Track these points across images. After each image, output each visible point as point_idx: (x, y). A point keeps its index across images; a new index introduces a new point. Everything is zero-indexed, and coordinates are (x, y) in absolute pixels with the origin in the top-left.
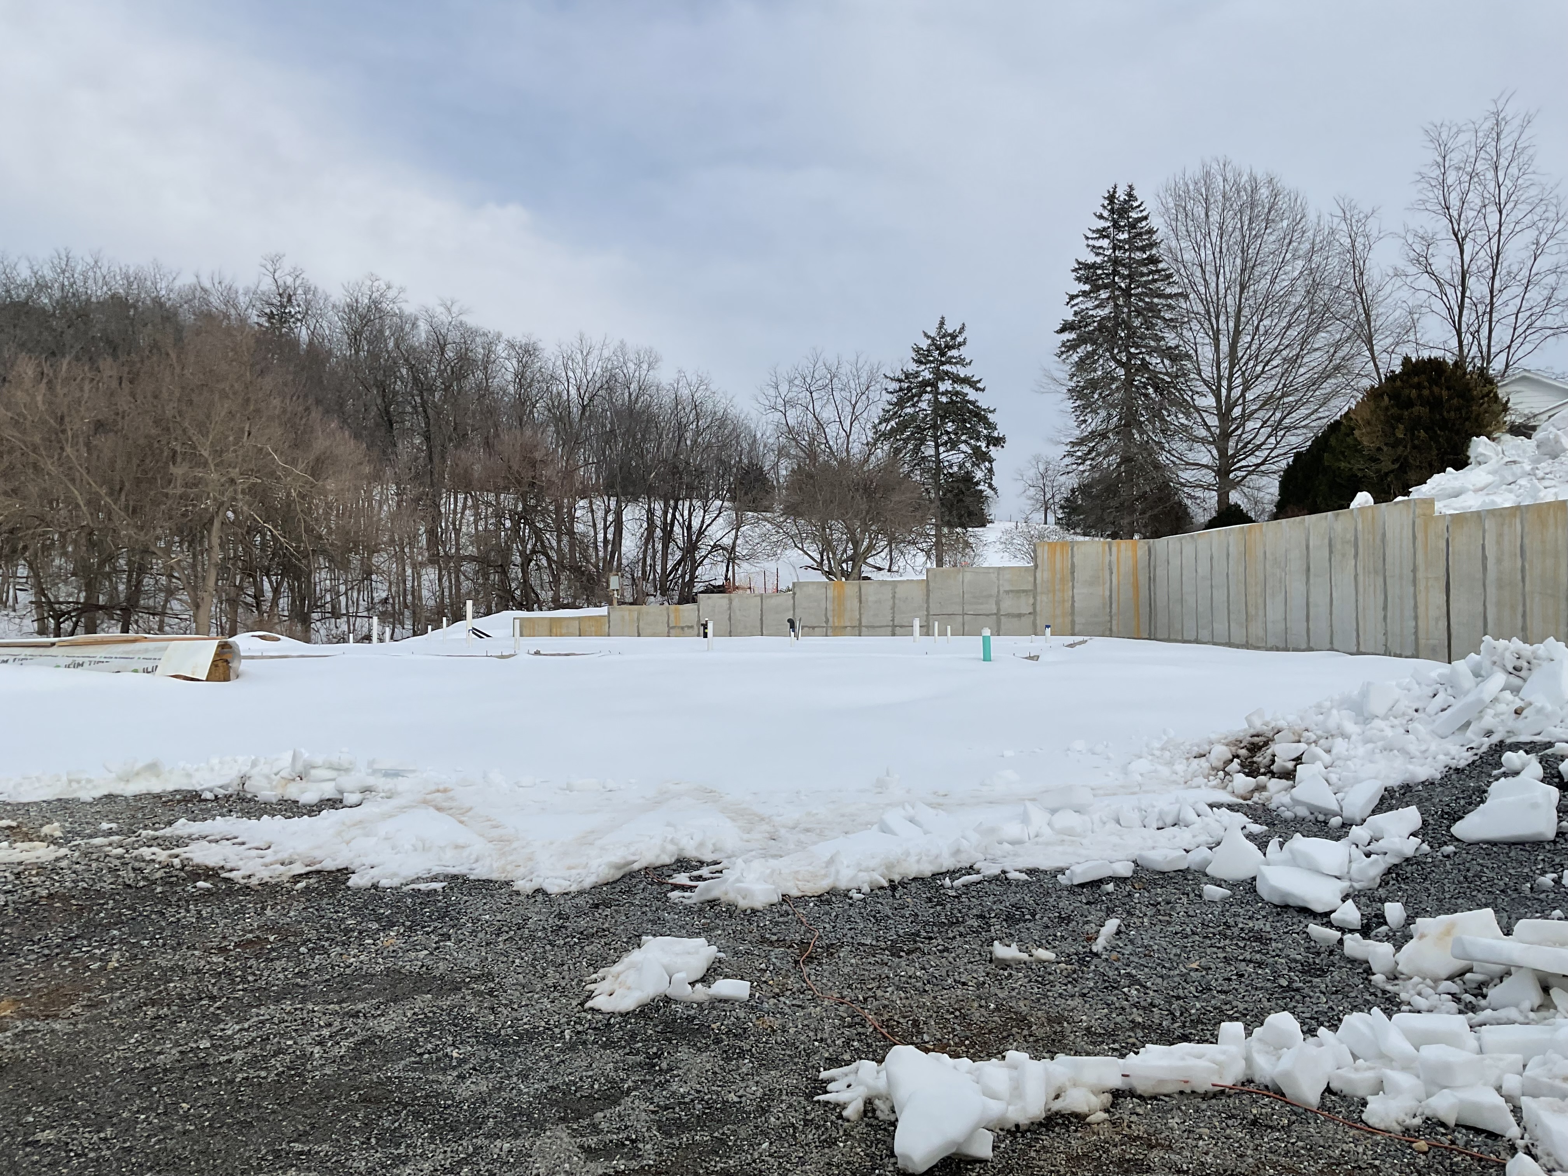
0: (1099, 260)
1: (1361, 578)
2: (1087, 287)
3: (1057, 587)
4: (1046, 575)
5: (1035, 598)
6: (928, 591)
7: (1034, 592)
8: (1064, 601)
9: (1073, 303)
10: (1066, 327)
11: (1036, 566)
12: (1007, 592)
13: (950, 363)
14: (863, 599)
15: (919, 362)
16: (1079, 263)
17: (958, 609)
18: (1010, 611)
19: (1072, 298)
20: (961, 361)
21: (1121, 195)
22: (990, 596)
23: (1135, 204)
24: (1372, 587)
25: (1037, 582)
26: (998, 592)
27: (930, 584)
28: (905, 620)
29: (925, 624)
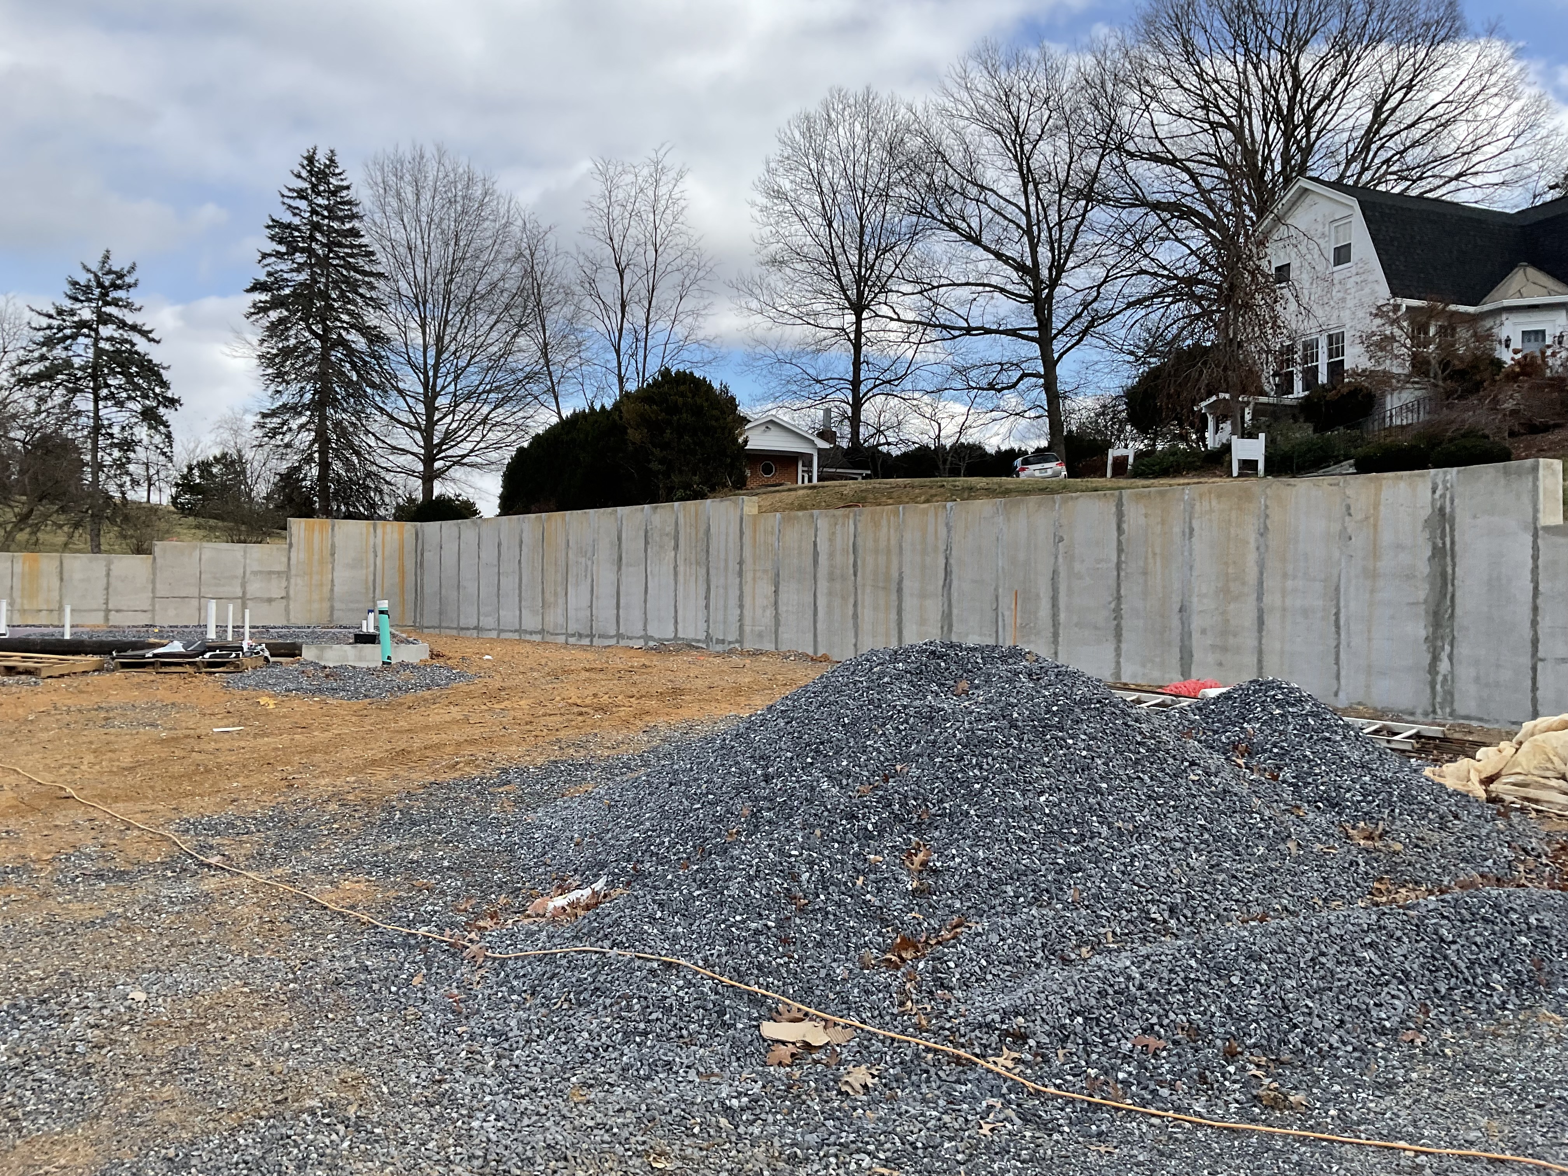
0: (296, 221)
1: (681, 569)
2: (283, 249)
3: (315, 569)
4: (302, 556)
5: (288, 580)
7: (286, 574)
8: (322, 585)
9: (265, 262)
10: (258, 286)
11: (291, 545)
12: (255, 573)
13: (117, 305)
14: (66, 576)
16: (273, 220)
17: (194, 591)
18: (258, 595)
19: (265, 256)
20: (128, 305)
21: (322, 159)
22: (235, 577)
23: (337, 171)
24: (694, 578)
25: (292, 562)
26: (244, 573)
27: (158, 560)
28: (123, 603)
29: (150, 608)
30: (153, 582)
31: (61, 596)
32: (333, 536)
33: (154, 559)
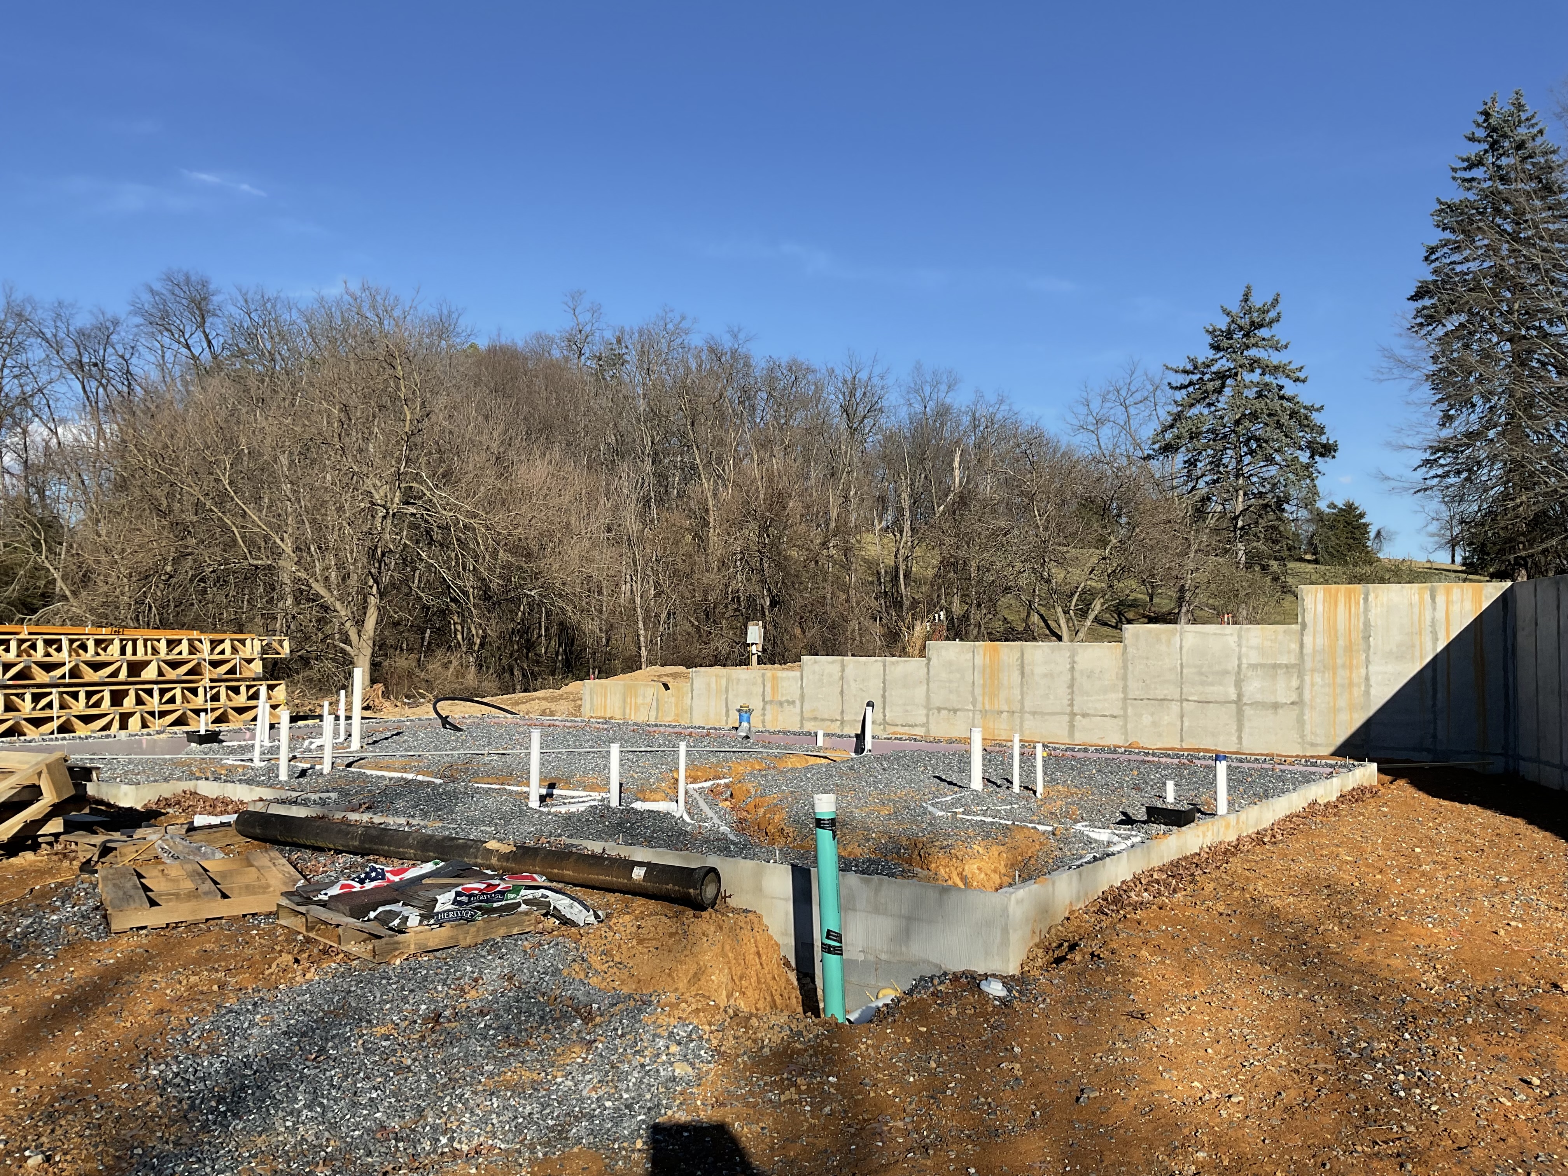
0: (1471, 196)
2: (1454, 235)
3: (1339, 661)
4: (1321, 641)
5: (1301, 676)
6: (1125, 662)
7: (1298, 668)
8: (1351, 684)
9: (1433, 257)
10: (1423, 290)
11: (1304, 626)
12: (1253, 667)
13: (1259, 346)
14: (1027, 669)
15: (1217, 348)
16: (1442, 204)
17: (1171, 691)
18: (1259, 697)
19: (1431, 250)
20: (1273, 344)
21: (1503, 106)
22: (1227, 672)
23: (1525, 116)
25: (1305, 651)
26: (1239, 666)
27: (1130, 650)
28: (1090, 705)
29: (1122, 713)
30: (1125, 678)
31: (1022, 694)
32: (1366, 610)
33: (1125, 647)
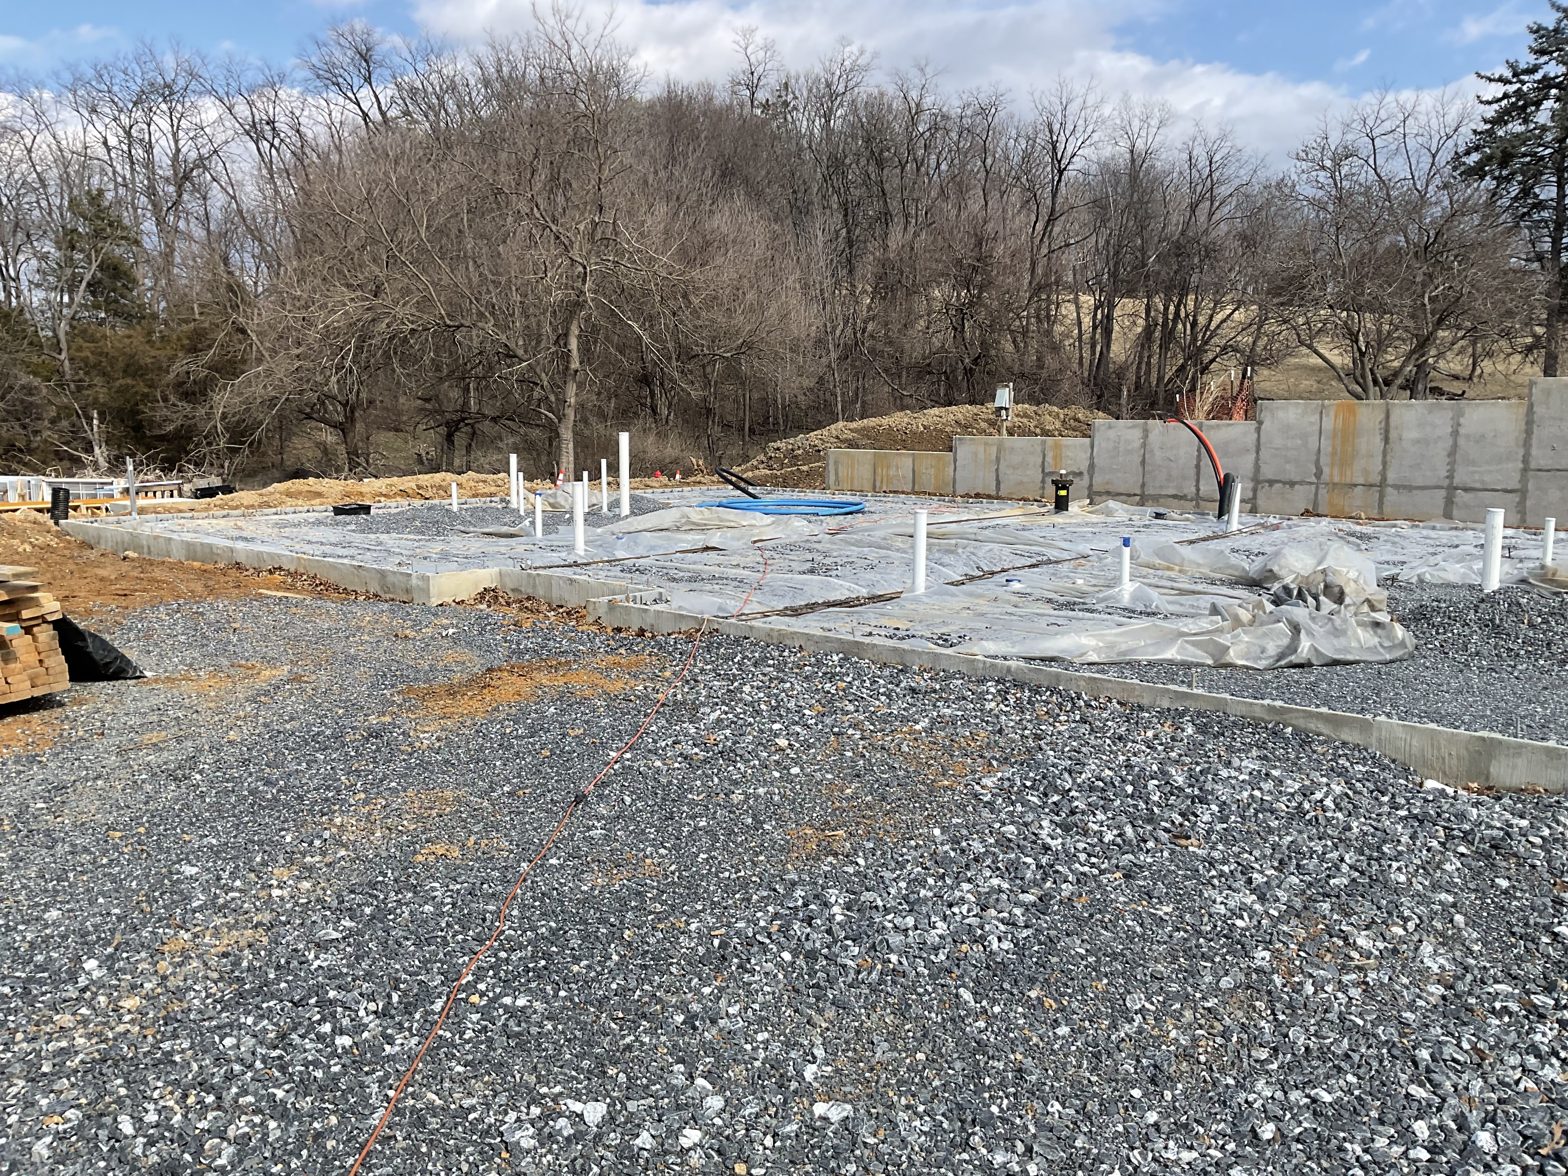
6: (1530, 423)
14: (1393, 435)
15: (1540, 51)
28: (1477, 477)
29: (1518, 486)
30: (1527, 444)
31: (1385, 464)
33: (1531, 406)
